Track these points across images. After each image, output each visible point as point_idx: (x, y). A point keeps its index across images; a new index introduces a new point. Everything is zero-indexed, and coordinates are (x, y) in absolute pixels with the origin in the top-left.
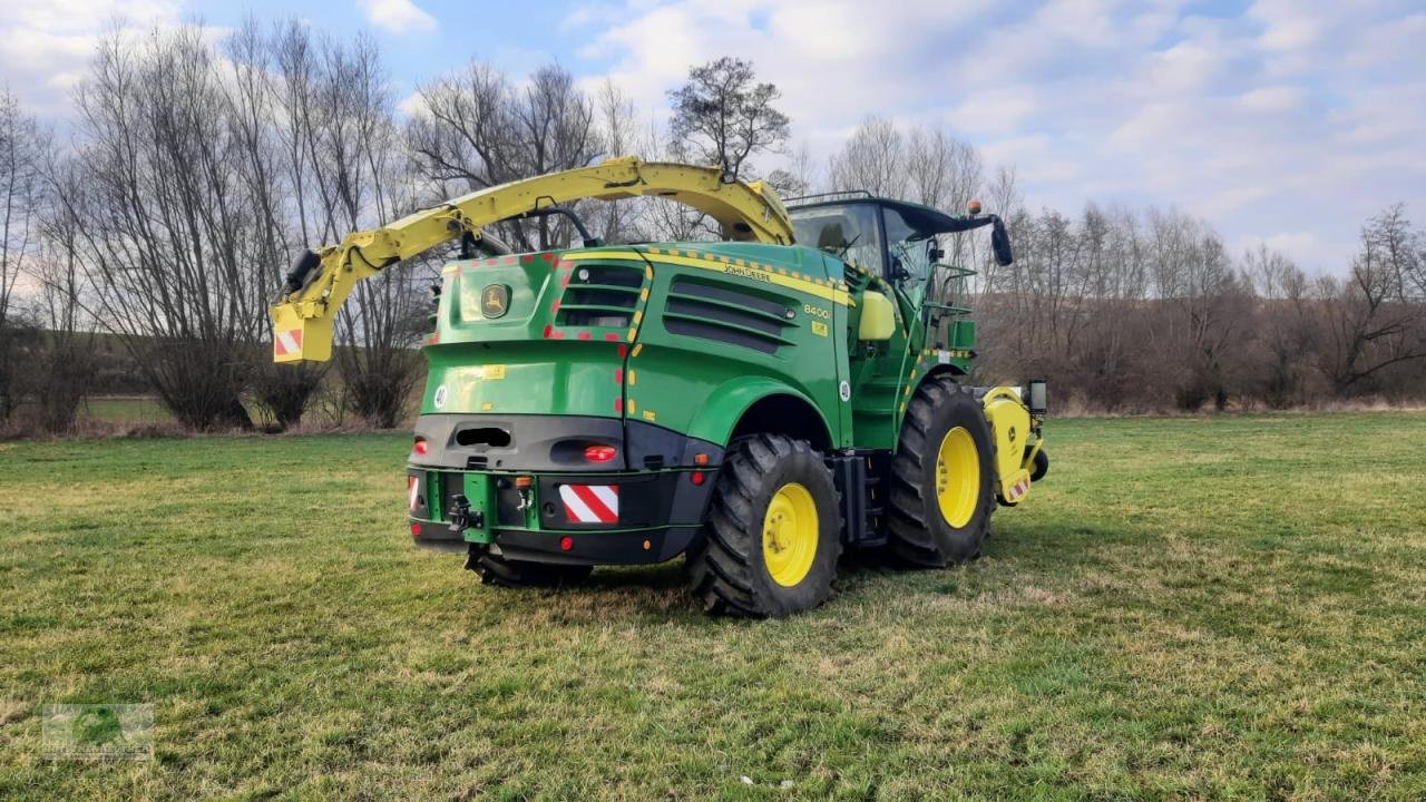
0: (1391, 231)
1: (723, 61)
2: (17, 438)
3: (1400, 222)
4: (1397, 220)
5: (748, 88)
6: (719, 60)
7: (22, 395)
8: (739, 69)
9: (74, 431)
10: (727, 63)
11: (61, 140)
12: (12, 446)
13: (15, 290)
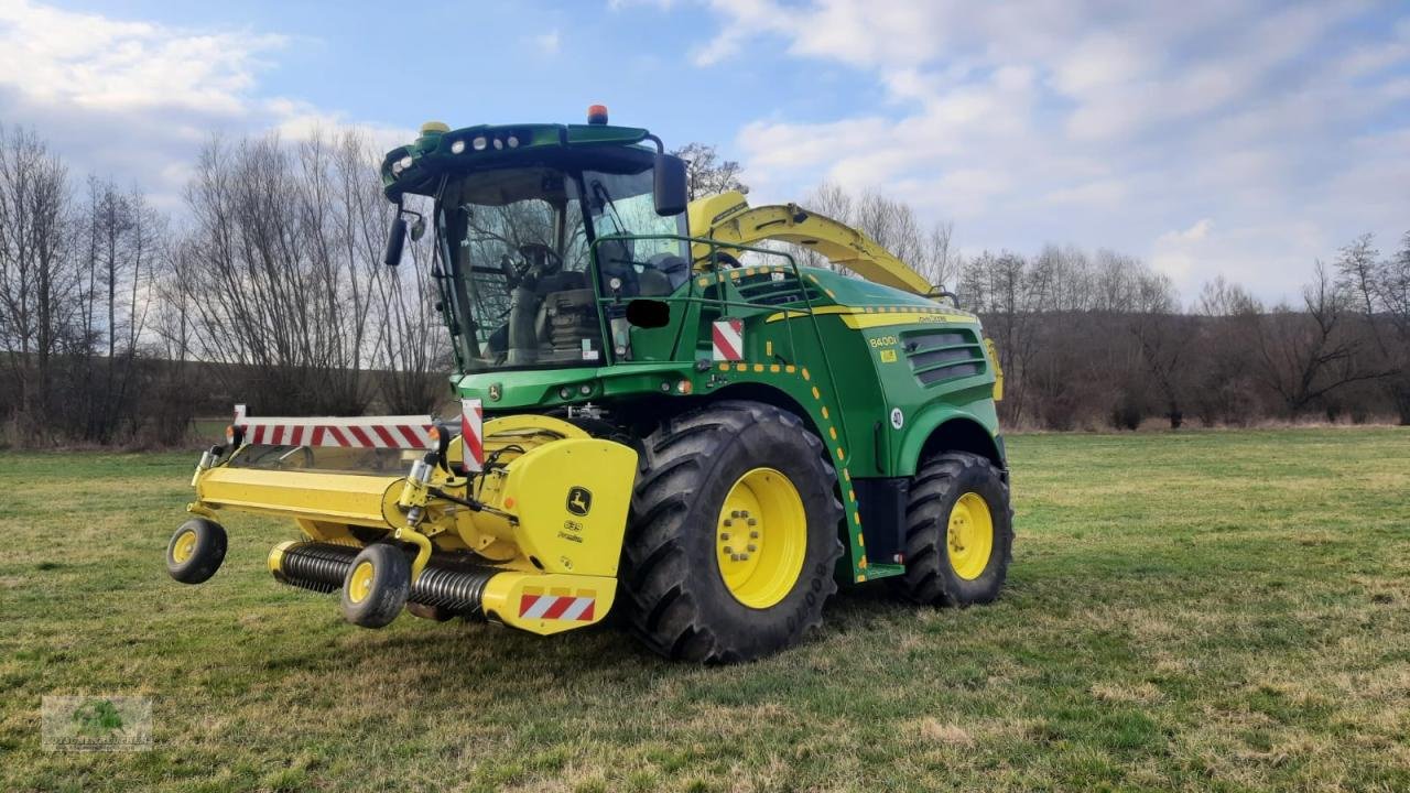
0: (1359, 261)
1: (691, 147)
2: (141, 450)
3: (1368, 252)
4: (1366, 249)
5: (717, 163)
6: (687, 145)
7: (146, 417)
8: (707, 152)
9: (183, 445)
10: (695, 147)
11: (173, 226)
12: (137, 456)
13: (140, 340)
